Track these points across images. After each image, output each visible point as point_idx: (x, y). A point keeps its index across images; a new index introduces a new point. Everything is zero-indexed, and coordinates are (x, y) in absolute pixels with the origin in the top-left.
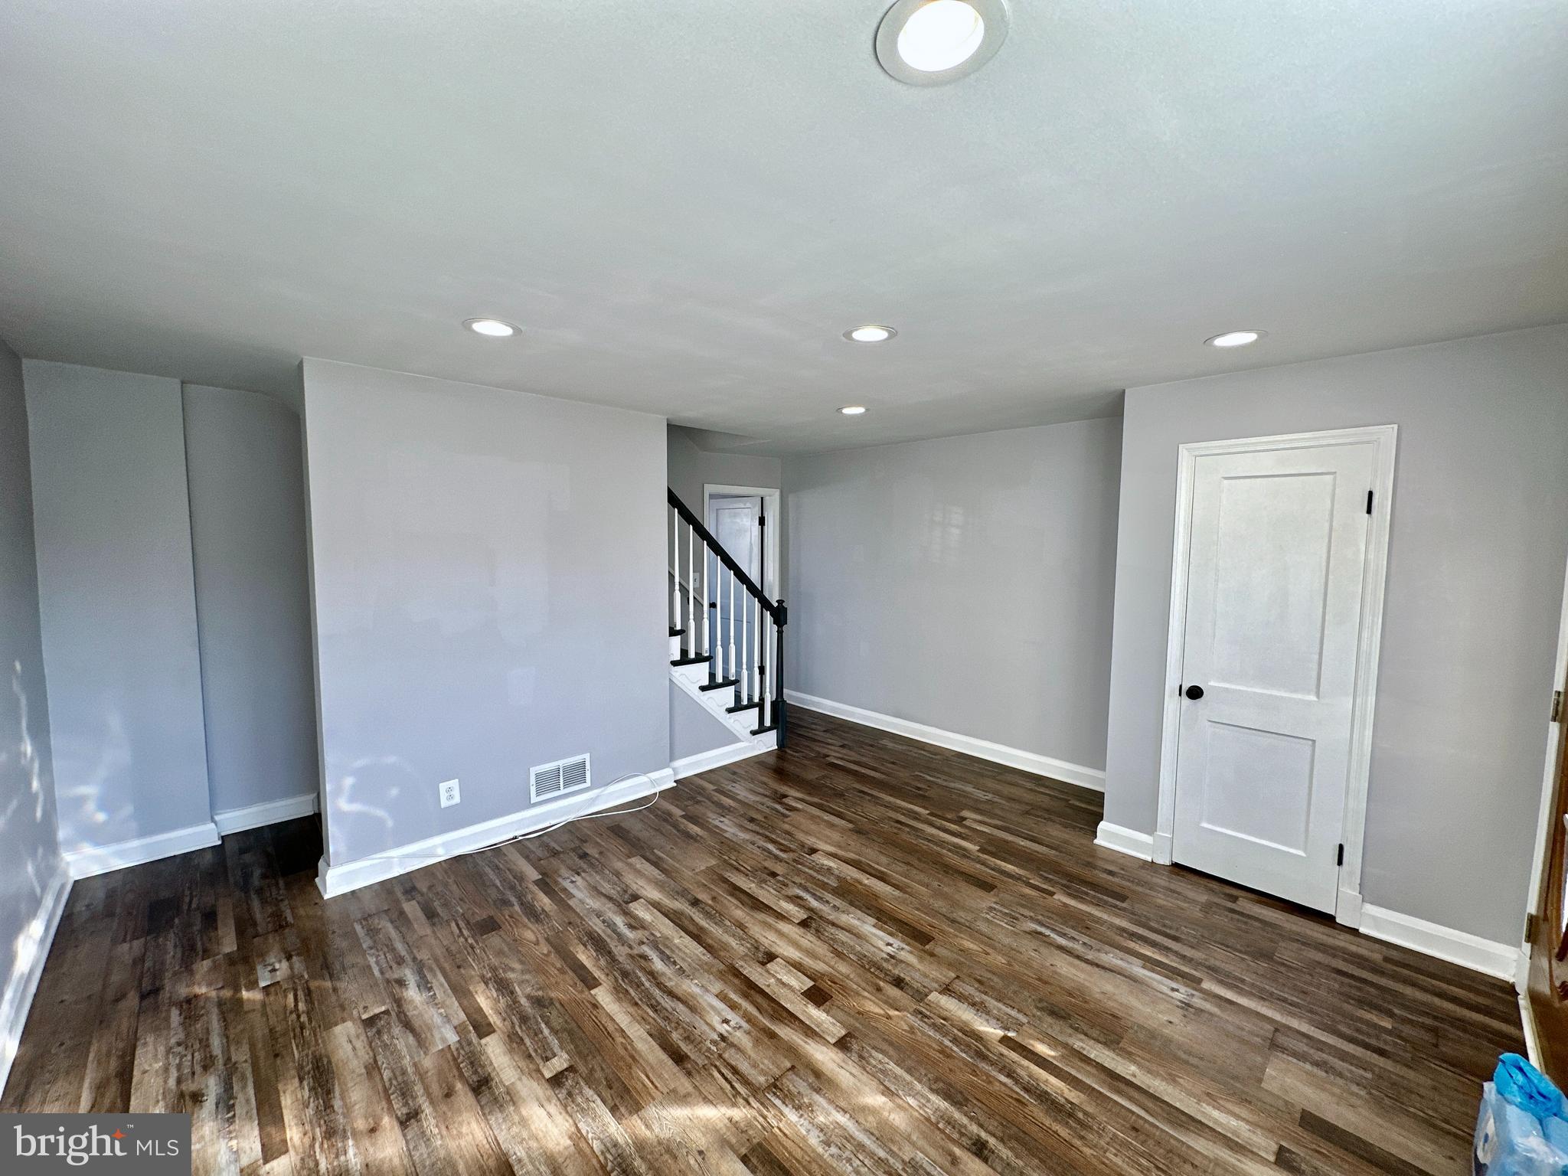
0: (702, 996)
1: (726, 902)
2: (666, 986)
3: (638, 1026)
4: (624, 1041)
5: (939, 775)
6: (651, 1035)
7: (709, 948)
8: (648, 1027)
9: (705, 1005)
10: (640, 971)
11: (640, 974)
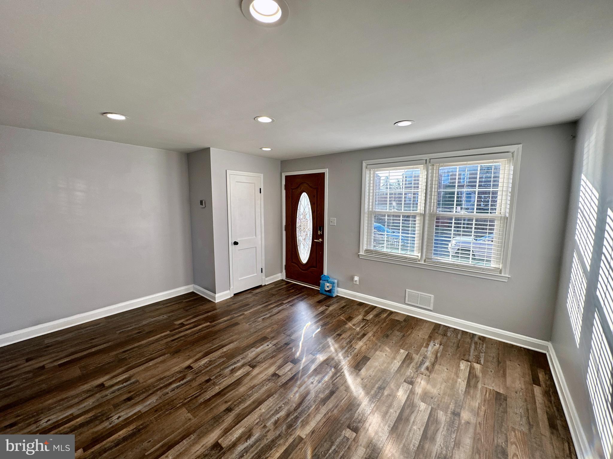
0: (300, 392)
1: (231, 396)
2: (296, 407)
3: (321, 410)
4: (330, 412)
5: (127, 326)
6: (324, 404)
7: (268, 397)
8: (320, 407)
9: (304, 391)
10: (287, 420)
11: (289, 420)
